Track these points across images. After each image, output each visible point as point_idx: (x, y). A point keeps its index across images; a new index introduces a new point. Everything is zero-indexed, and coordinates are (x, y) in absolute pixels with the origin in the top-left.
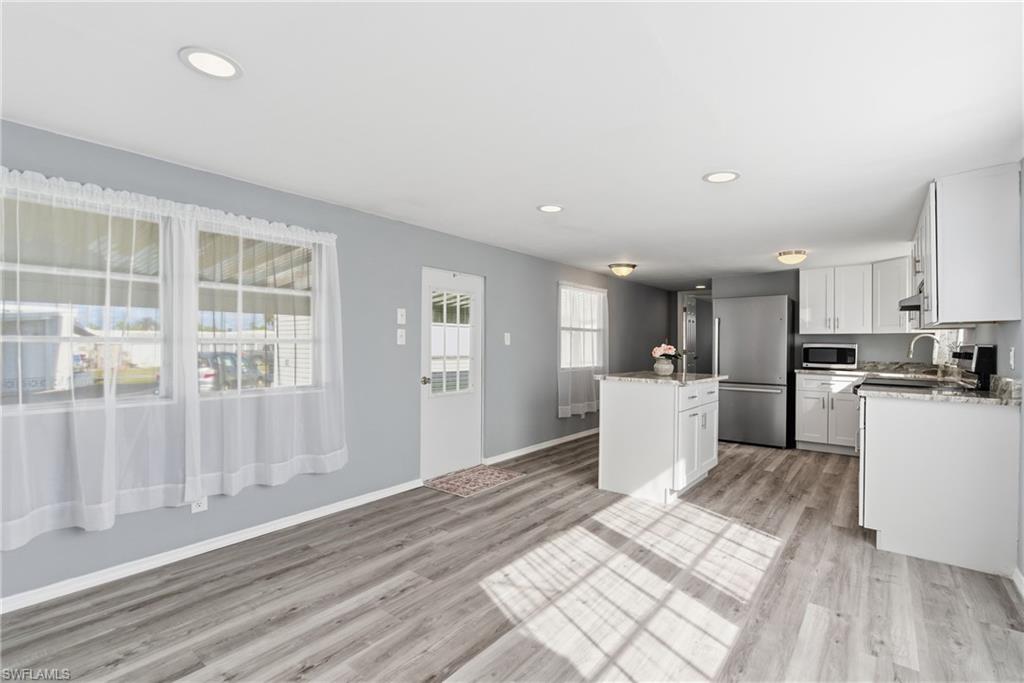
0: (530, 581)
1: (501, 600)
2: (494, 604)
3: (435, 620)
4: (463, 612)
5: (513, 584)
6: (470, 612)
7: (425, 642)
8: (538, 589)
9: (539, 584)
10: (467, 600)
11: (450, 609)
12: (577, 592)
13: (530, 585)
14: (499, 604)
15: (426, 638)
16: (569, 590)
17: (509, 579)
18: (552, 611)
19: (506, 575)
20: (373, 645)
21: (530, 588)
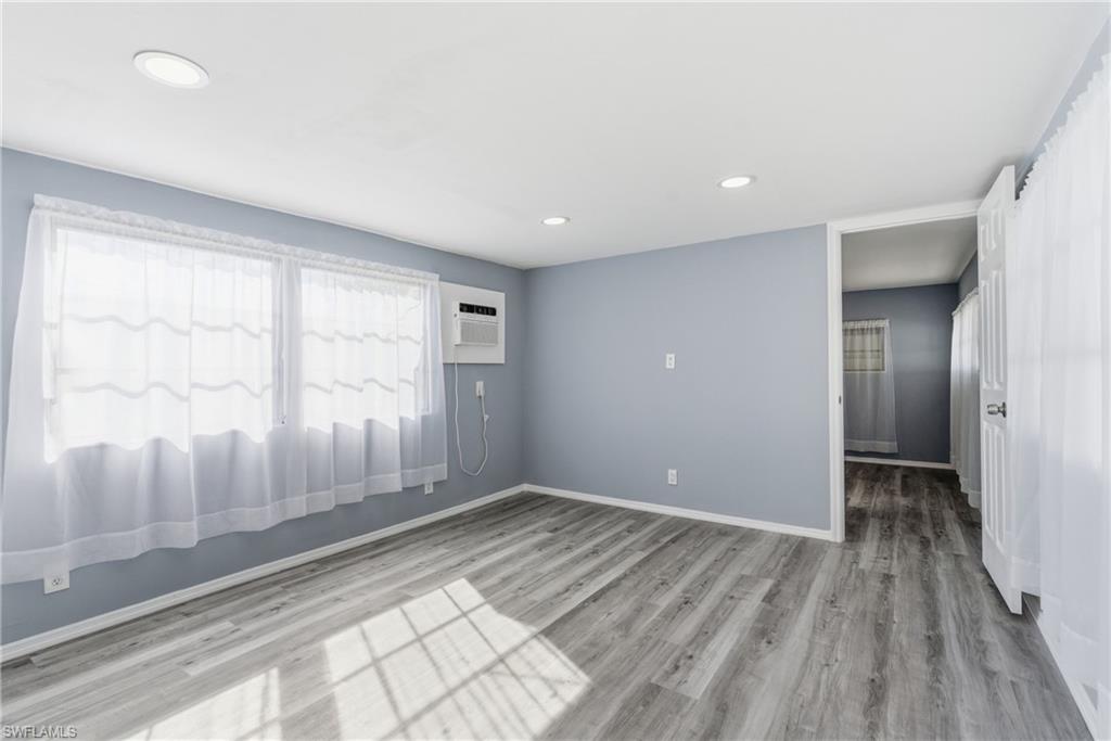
0: (523, 685)
1: (557, 656)
2: (564, 652)
3: (616, 636)
4: (592, 644)
5: (545, 680)
6: (585, 645)
7: (615, 619)
8: (513, 674)
9: (513, 681)
10: (594, 657)
11: (608, 648)
12: (466, 672)
13: (523, 680)
14: (559, 652)
15: (614, 622)
16: (475, 676)
17: (551, 687)
18: (502, 649)
19: (555, 694)
20: (654, 617)
21: (524, 676)
